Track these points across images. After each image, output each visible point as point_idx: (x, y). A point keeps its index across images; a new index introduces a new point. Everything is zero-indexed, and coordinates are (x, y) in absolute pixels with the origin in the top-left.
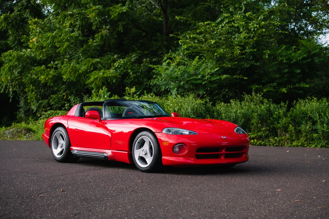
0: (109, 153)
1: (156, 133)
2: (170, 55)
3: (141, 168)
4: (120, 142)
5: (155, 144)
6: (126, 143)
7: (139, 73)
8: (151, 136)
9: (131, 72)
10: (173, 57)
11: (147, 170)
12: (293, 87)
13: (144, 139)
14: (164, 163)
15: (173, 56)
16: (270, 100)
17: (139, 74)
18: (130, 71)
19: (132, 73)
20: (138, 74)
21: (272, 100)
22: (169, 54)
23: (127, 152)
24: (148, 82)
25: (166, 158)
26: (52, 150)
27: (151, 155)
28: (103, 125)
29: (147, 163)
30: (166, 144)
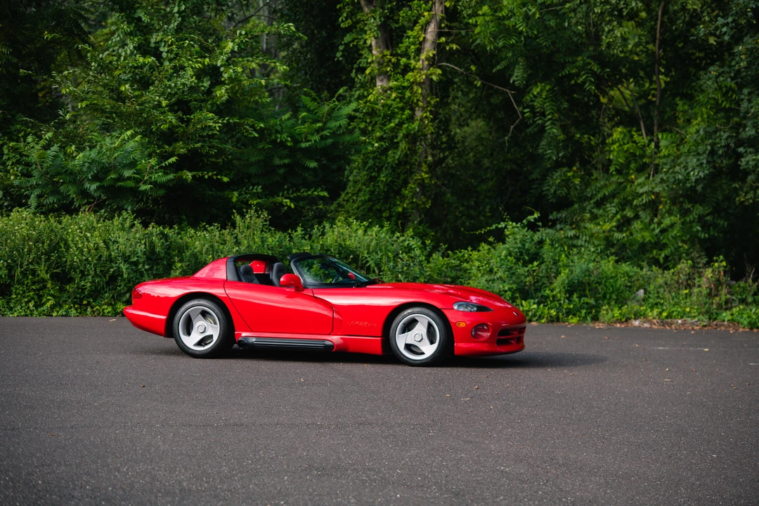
0: (336, 339)
1: (444, 311)
3: (411, 362)
4: (364, 324)
5: (441, 325)
6: (378, 325)
8: (432, 314)
11: (426, 362)
12: (296, 195)
13: (416, 318)
14: (456, 352)
23: (379, 339)
25: (460, 346)
26: (178, 338)
27: (432, 342)
28: (316, 297)
29: (423, 353)
30: (462, 325)
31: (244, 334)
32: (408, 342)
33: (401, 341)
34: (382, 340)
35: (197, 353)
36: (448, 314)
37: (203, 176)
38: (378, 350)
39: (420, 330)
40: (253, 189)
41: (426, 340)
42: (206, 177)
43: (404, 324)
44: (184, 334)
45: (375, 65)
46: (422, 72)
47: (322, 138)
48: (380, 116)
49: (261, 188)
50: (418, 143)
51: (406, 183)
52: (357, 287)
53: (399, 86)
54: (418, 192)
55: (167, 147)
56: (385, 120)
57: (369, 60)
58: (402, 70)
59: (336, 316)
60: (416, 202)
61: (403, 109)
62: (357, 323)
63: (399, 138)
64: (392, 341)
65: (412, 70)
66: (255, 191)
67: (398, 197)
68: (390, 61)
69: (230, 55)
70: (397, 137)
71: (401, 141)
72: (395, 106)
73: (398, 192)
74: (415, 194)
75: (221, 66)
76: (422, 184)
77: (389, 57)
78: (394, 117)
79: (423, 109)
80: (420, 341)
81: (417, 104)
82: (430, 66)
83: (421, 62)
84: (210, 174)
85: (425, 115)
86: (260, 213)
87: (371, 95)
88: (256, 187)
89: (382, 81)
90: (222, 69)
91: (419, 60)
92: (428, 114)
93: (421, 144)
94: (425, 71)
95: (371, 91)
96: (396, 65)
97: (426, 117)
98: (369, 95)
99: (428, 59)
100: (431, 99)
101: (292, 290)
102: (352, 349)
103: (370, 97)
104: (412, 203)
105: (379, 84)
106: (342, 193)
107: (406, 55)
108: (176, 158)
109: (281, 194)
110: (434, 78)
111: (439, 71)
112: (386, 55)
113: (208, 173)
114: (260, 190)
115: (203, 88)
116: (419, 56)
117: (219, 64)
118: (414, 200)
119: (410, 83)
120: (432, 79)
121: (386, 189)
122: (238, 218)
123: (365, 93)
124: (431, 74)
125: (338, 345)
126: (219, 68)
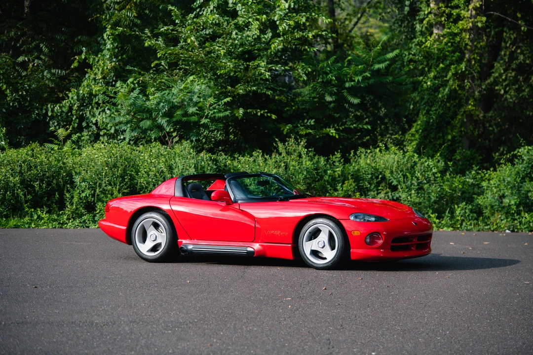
1: (341, 221)
2: (86, 58)
3: (316, 265)
4: (278, 233)
7: (22, 92)
9: (6, 89)
10: (92, 63)
11: (328, 266)
12: (343, 127)
14: (352, 257)
15: (91, 59)
16: (310, 149)
17: (24, 93)
18: (5, 87)
19: (10, 91)
20: (20, 93)
21: (313, 149)
22: (83, 57)
23: (290, 245)
24: (42, 110)
25: (357, 252)
26: (135, 245)
27: (333, 248)
28: (242, 210)
29: (325, 259)
30: (356, 233)
31: (184, 241)
32: (314, 248)
33: (307, 247)
34: (292, 246)
35: (150, 258)
36: (344, 223)
37: (257, 113)
38: (290, 256)
39: (323, 237)
40: (307, 122)
41: (328, 247)
42: (259, 114)
43: (310, 233)
44: (140, 242)
45: (431, 17)
46: (470, 20)
47: (365, 78)
48: (434, 59)
49: (314, 122)
50: (466, 81)
51: (455, 115)
52: (280, 201)
53: (450, 33)
54: (465, 123)
55: (229, 88)
56: (438, 62)
57: (426, 12)
58: (454, 19)
59: (257, 226)
60: (464, 131)
61: (454, 52)
62: (273, 232)
63: (448, 78)
64: (301, 248)
65: (462, 20)
66: (308, 124)
67: (449, 127)
68: (444, 12)
69: (287, 11)
70: (446, 77)
71: (450, 79)
72: (447, 50)
73: (449, 123)
74: (463, 124)
75: (277, 20)
76: (470, 115)
77: (443, 9)
78: (446, 59)
79: (471, 51)
80: (323, 248)
81: (466, 48)
82: (477, 14)
83: (470, 12)
84: (262, 112)
85: (472, 57)
86: (299, 141)
87: (429, 41)
88: (310, 121)
89: (438, 29)
90: (278, 23)
91: (468, 11)
92: (476, 56)
93: (468, 82)
94: (473, 20)
95: (429, 37)
96: (449, 16)
97: (474, 58)
98: (426, 41)
99: (476, 9)
100: (477, 43)
101: (224, 204)
102: (269, 254)
103: (427, 43)
104: (461, 131)
105: (435, 31)
106: (414, 124)
107: (457, 7)
108: (231, 98)
109: (331, 127)
110: (480, 25)
111: (484, 19)
112: (442, 7)
113: (261, 110)
114: (312, 123)
115: (264, 40)
116: (468, 6)
117: (276, 19)
118: (462, 129)
119: (460, 30)
120: (477, 26)
121: (438, 121)
122: (280, 145)
123: (424, 40)
124: (477, 22)
125: (258, 252)
126: (276, 22)
